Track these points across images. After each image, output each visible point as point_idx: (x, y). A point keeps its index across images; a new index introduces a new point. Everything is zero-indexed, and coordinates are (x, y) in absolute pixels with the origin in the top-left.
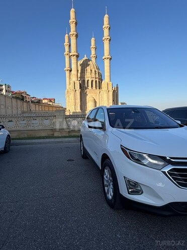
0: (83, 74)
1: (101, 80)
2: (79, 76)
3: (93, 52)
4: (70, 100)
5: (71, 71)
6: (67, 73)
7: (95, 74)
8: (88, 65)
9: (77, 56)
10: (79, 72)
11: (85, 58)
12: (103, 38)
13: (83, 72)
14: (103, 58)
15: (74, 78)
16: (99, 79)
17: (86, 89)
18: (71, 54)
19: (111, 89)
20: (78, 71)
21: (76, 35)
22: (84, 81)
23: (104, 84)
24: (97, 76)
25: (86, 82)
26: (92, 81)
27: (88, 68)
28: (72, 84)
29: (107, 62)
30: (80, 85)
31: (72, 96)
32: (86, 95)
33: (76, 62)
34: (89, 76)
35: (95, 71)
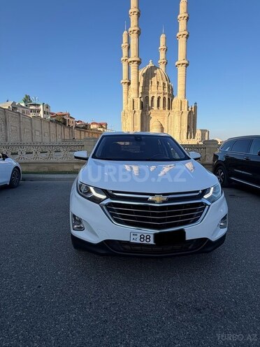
0: (146, 88)
1: (172, 96)
2: (140, 90)
3: (162, 55)
4: (127, 126)
5: (129, 84)
6: (125, 87)
7: (164, 88)
8: (154, 75)
9: (139, 63)
10: (141, 85)
11: (151, 64)
12: (178, 35)
13: (146, 85)
14: (177, 63)
15: (133, 95)
16: (169, 95)
17: (149, 110)
18: (130, 60)
19: (186, 110)
20: (139, 83)
21: (138, 31)
22: (147, 98)
23: (175, 102)
24: (166, 91)
25: (150, 99)
26: (159, 98)
27: (154, 80)
28: (130, 104)
29: (181, 71)
30: (142, 103)
31: (129, 120)
32: (149, 118)
33: (136, 71)
34: (154, 92)
35: (164, 84)
